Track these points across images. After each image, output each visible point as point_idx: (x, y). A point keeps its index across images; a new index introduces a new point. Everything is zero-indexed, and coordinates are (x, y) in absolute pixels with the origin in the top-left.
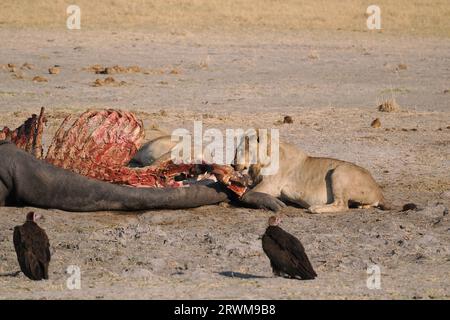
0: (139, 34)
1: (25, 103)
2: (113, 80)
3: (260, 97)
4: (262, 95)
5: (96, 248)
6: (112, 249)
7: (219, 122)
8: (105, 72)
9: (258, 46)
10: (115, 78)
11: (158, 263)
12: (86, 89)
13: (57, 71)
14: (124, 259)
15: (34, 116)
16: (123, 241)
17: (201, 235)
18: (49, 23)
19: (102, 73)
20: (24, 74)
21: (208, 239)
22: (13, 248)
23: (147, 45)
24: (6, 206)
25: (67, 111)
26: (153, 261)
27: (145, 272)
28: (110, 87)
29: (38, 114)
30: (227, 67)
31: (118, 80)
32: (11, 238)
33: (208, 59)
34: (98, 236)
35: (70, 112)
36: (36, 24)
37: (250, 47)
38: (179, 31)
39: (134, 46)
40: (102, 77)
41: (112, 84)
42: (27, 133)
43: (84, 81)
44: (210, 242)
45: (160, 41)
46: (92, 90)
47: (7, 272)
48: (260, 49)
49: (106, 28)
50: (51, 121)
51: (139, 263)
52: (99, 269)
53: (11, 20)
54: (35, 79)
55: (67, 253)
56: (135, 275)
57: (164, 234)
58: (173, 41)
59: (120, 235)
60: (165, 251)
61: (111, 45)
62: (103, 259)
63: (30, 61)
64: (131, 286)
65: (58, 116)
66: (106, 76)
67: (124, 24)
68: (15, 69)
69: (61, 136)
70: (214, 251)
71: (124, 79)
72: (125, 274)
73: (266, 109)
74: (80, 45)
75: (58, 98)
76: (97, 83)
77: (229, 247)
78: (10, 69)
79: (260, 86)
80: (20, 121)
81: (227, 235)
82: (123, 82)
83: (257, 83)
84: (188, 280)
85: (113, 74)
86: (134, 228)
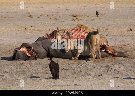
0: (85, 5)
1: (52, 26)
2: (78, 19)
3: (122, 23)
4: (123, 22)
5: (74, 70)
6: (79, 70)
7: (110, 31)
8: (75, 16)
9: (121, 8)
10: (79, 18)
11: (93, 74)
12: (70, 22)
13: (61, 16)
14: (82, 73)
15: (55, 30)
16: (82, 67)
17: (106, 65)
18: (59, 2)
19: (75, 17)
20: (52, 18)
21: (108, 66)
22: (49, 70)
23: (88, 8)
24: (47, 57)
25: (65, 29)
26: (91, 73)
27: (89, 77)
28: (77, 21)
29: (56, 29)
30: (112, 14)
31: (79, 19)
32: (49, 67)
33: (107, 12)
34: (75, 66)
35: (66, 29)
36: (55, 2)
37: (119, 8)
38: (97, 4)
39: (84, 8)
40: (75, 18)
41: (78, 20)
42: (53, 36)
43: (69, 19)
44: (108, 67)
45: (92, 7)
46: (72, 22)
47: (48, 77)
48: (122, 9)
49: (76, 3)
50: (60, 32)
51: (87, 74)
52: (75, 76)
53: (47, 1)
54: (55, 19)
55: (66, 71)
56: (86, 78)
57: (94, 65)
58: (96, 7)
59: (81, 66)
60: (95, 70)
61: (77, 8)
62: (76, 73)
63: (53, 14)
64: (85, 81)
65: (62, 30)
66: (76, 18)
67: (81, 2)
68: (49, 16)
69: (63, 36)
70: (110, 70)
71: (81, 18)
72: (83, 77)
73: (124, 27)
74: (68, 8)
75: (62, 25)
76: (73, 20)
77: (114, 69)
78: (47, 16)
79: (122, 20)
80: (51, 32)
81: (113, 65)
82: (81, 19)
83: (121, 19)
84: (102, 79)
85: (78, 17)
86: (85, 63)
